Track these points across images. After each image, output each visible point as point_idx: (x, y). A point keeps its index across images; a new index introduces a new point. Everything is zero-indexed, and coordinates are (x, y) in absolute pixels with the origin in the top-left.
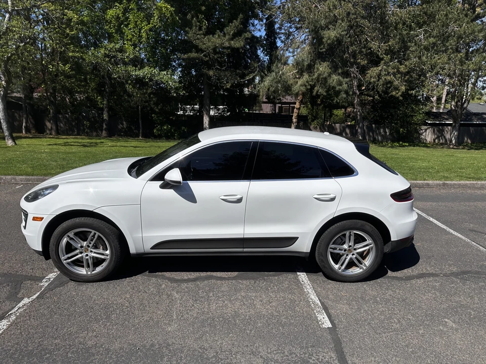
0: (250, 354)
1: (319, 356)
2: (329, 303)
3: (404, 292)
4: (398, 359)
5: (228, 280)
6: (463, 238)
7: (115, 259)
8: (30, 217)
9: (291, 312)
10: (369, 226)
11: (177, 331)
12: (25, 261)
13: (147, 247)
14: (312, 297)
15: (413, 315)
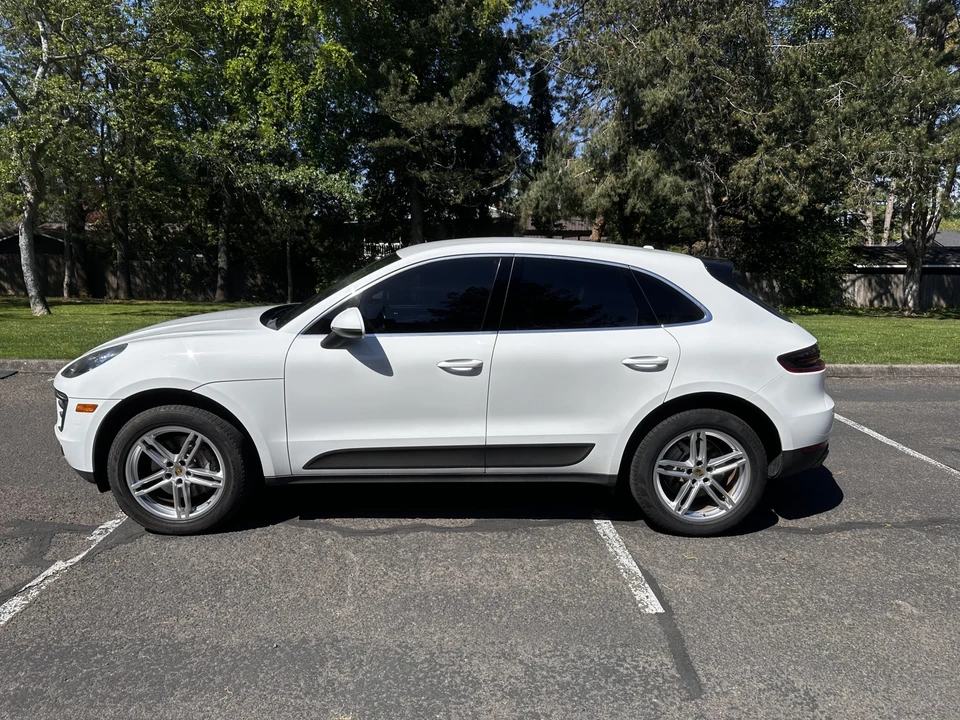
0: (499, 658)
1: (637, 661)
2: (658, 572)
3: (811, 554)
4: (800, 669)
5: (456, 532)
6: (933, 462)
7: (234, 487)
8: (72, 405)
9: (581, 587)
10: (735, 422)
11: (352, 617)
12: (60, 500)
13: (297, 464)
14: (624, 561)
15: (830, 593)
